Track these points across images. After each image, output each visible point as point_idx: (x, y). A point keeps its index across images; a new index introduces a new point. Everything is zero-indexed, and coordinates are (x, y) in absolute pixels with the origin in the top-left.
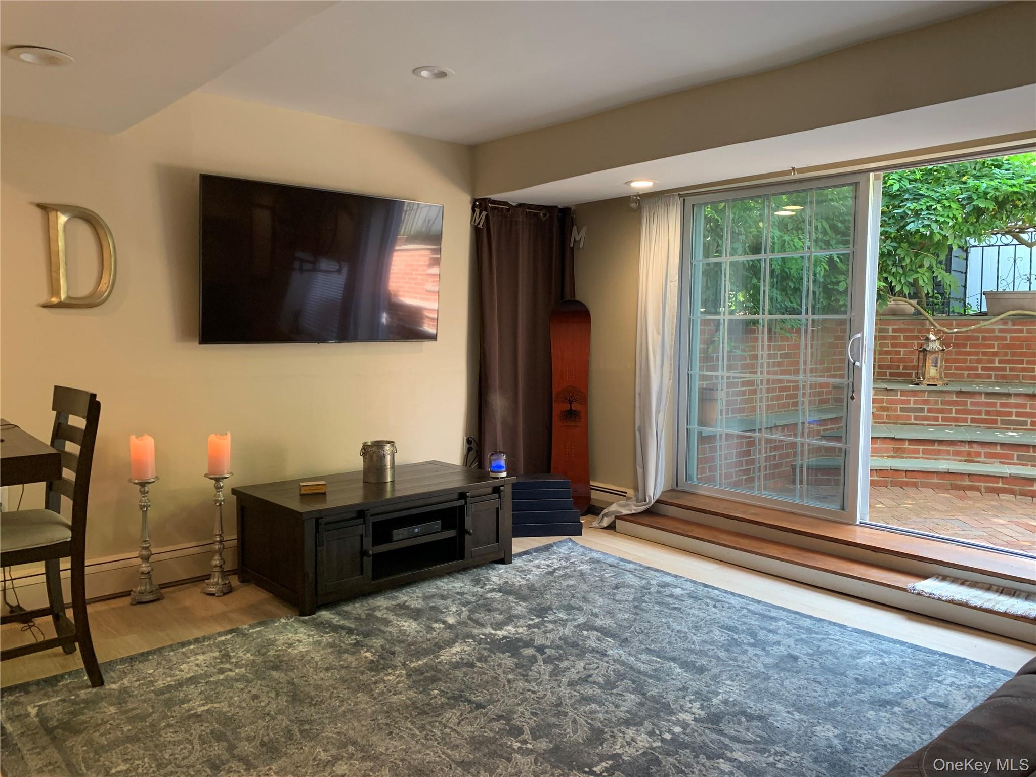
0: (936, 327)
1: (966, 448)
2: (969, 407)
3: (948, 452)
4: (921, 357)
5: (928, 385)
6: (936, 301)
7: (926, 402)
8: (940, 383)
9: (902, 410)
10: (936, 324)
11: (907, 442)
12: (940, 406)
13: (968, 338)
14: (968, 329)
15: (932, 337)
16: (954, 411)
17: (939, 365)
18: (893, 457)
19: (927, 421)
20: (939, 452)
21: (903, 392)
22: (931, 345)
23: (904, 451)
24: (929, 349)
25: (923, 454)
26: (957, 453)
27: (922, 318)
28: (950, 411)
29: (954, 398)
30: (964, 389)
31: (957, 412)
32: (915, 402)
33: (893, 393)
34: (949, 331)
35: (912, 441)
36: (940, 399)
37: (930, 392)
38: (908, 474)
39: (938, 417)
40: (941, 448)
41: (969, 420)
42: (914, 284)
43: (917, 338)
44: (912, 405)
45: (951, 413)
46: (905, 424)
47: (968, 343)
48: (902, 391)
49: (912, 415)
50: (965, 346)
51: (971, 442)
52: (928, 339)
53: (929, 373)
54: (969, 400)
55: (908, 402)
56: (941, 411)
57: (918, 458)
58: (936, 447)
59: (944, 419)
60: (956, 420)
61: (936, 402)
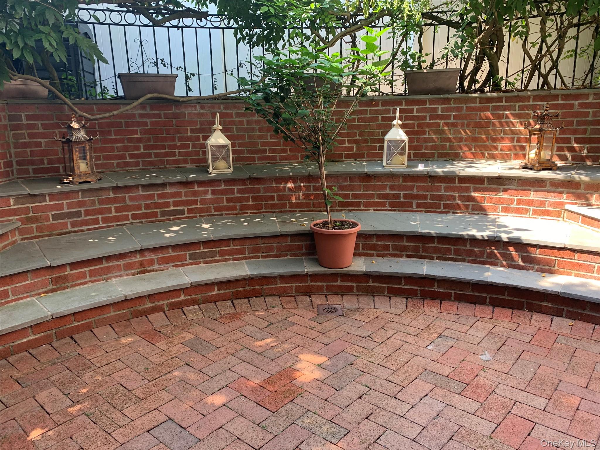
0: (76, 113)
1: (138, 258)
2: (128, 203)
3: (118, 268)
4: (66, 147)
5: (80, 183)
6: (71, 83)
7: (81, 204)
8: (93, 179)
9: (55, 217)
10: (76, 109)
11: (68, 268)
12: (97, 206)
13: (112, 125)
14: (111, 114)
15: (75, 125)
16: (113, 209)
17: (88, 157)
18: (53, 291)
19: (86, 225)
20: (108, 270)
21: (52, 196)
22: (75, 135)
23: (65, 279)
24: (74, 139)
25: (91, 276)
26: (128, 267)
27: (59, 102)
28: (109, 210)
29: (112, 195)
30: (120, 184)
31: (117, 210)
32: (69, 206)
33: (39, 198)
34: (92, 117)
35: (74, 265)
36: (96, 198)
37: (84, 191)
38: (77, 317)
39: (98, 219)
40: (110, 264)
41: (130, 217)
42: (39, 49)
43: (58, 126)
44: (65, 210)
45: (111, 212)
46: (61, 234)
47: (112, 129)
48: (50, 195)
49: (68, 221)
50: (110, 133)
51: (142, 251)
52: (71, 128)
53: (79, 168)
54: (127, 195)
55: (61, 207)
56: (100, 212)
57: (85, 283)
58: (105, 264)
59: (105, 220)
60: (117, 219)
61: (93, 202)
